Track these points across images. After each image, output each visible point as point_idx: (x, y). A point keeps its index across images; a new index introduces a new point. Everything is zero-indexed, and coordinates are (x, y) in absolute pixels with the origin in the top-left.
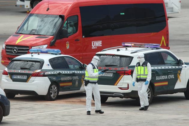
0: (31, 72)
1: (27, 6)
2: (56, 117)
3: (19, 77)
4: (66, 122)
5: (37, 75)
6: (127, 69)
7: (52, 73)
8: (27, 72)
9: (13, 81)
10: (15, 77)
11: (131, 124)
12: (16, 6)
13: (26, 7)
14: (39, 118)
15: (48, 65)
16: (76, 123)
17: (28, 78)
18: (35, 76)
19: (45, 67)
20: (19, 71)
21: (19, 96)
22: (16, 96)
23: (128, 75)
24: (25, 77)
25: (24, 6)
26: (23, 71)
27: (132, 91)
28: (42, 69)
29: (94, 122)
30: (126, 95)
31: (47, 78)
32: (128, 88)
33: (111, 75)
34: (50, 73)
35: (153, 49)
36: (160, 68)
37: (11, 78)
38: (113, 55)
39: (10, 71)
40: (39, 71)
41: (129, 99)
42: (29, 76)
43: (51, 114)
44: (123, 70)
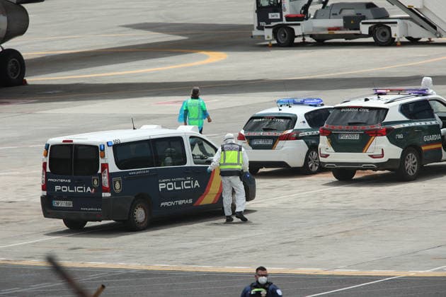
0: (279, 134)
1: (268, 37)
2: (324, 198)
3: (261, 142)
4: (340, 204)
5: (288, 138)
6: (378, 127)
7: (310, 133)
8: (272, 134)
9: (253, 149)
10: (255, 143)
11: (432, 201)
12: (252, 37)
13: (266, 39)
14: (299, 200)
15: (304, 122)
16: (353, 204)
17: (275, 143)
18: (284, 140)
19: (298, 126)
20: (261, 133)
21: (264, 170)
22: (261, 170)
23: (382, 135)
24: (270, 142)
25: (264, 36)
26: (267, 134)
27: (389, 159)
28: (295, 128)
29: (379, 201)
30: (380, 166)
31: (302, 141)
32: (382, 155)
33: (357, 137)
34: (306, 134)
35: (417, 96)
36: (428, 123)
37: (250, 144)
38: (359, 108)
39: (247, 134)
40: (290, 131)
41: (386, 172)
42: (275, 139)
43: (316, 194)
44: (374, 130)
